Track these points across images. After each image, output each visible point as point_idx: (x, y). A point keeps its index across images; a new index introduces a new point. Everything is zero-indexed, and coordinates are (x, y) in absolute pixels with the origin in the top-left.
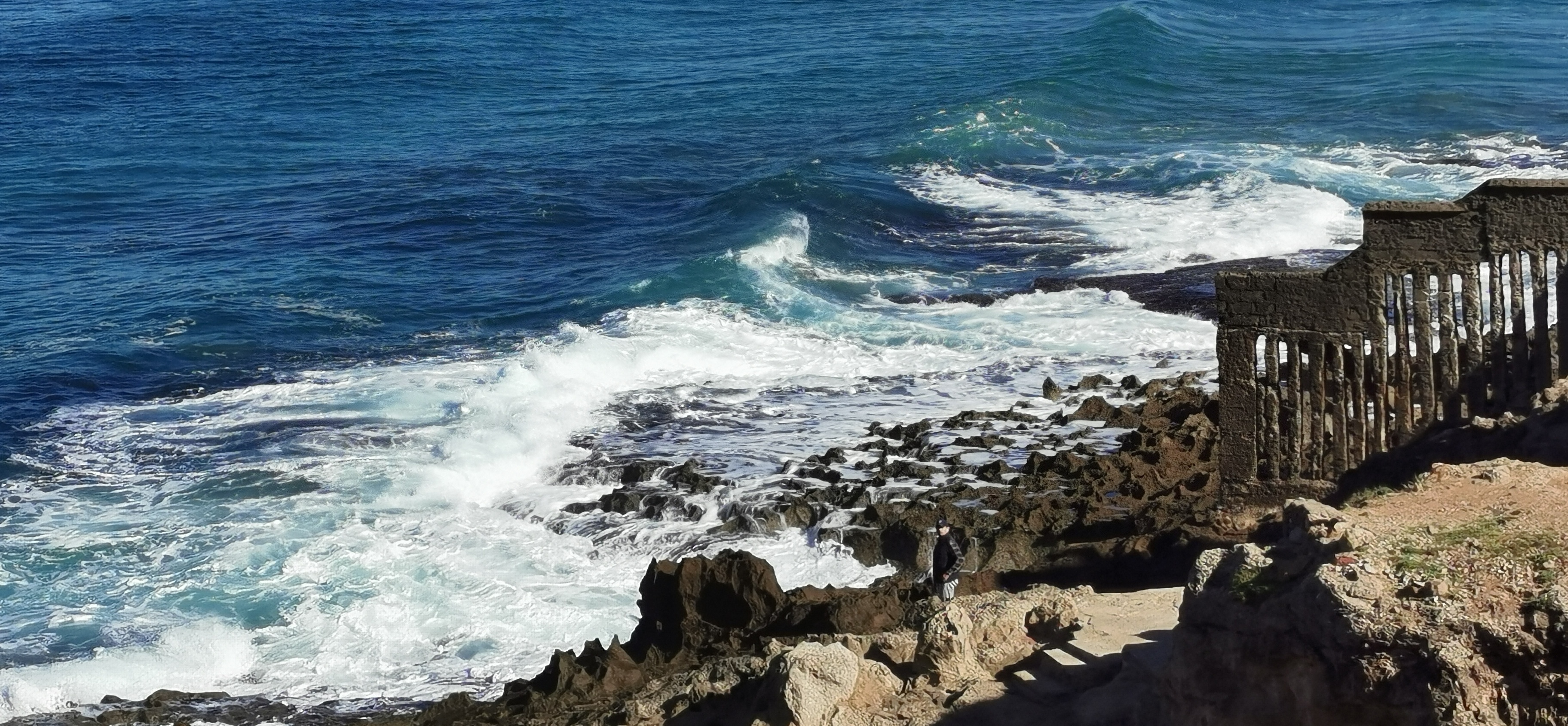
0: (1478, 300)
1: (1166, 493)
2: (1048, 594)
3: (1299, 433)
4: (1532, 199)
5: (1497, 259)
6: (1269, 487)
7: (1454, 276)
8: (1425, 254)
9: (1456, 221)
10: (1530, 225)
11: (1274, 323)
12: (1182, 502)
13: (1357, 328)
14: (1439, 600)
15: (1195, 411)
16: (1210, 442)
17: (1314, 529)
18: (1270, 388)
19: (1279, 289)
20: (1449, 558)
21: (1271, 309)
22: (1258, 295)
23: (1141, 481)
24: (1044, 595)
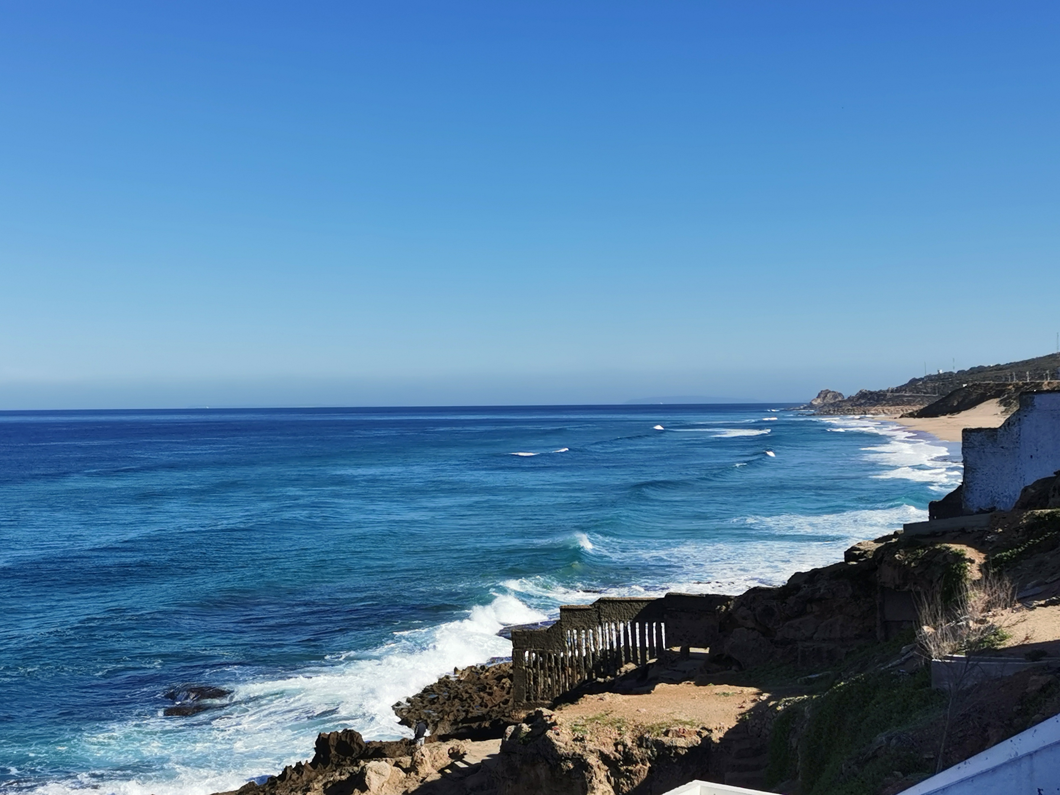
0: (598, 639)
1: (496, 706)
2: (456, 743)
3: (540, 685)
5: (604, 625)
6: (530, 703)
7: (590, 631)
8: (580, 623)
9: (590, 612)
10: (614, 613)
11: (531, 647)
12: (501, 709)
13: (558, 649)
14: (587, 742)
15: (505, 678)
16: (510, 688)
17: (545, 718)
18: (529, 669)
19: (532, 635)
20: (590, 728)
21: (530, 642)
22: (525, 638)
23: (487, 702)
24: (454, 743)
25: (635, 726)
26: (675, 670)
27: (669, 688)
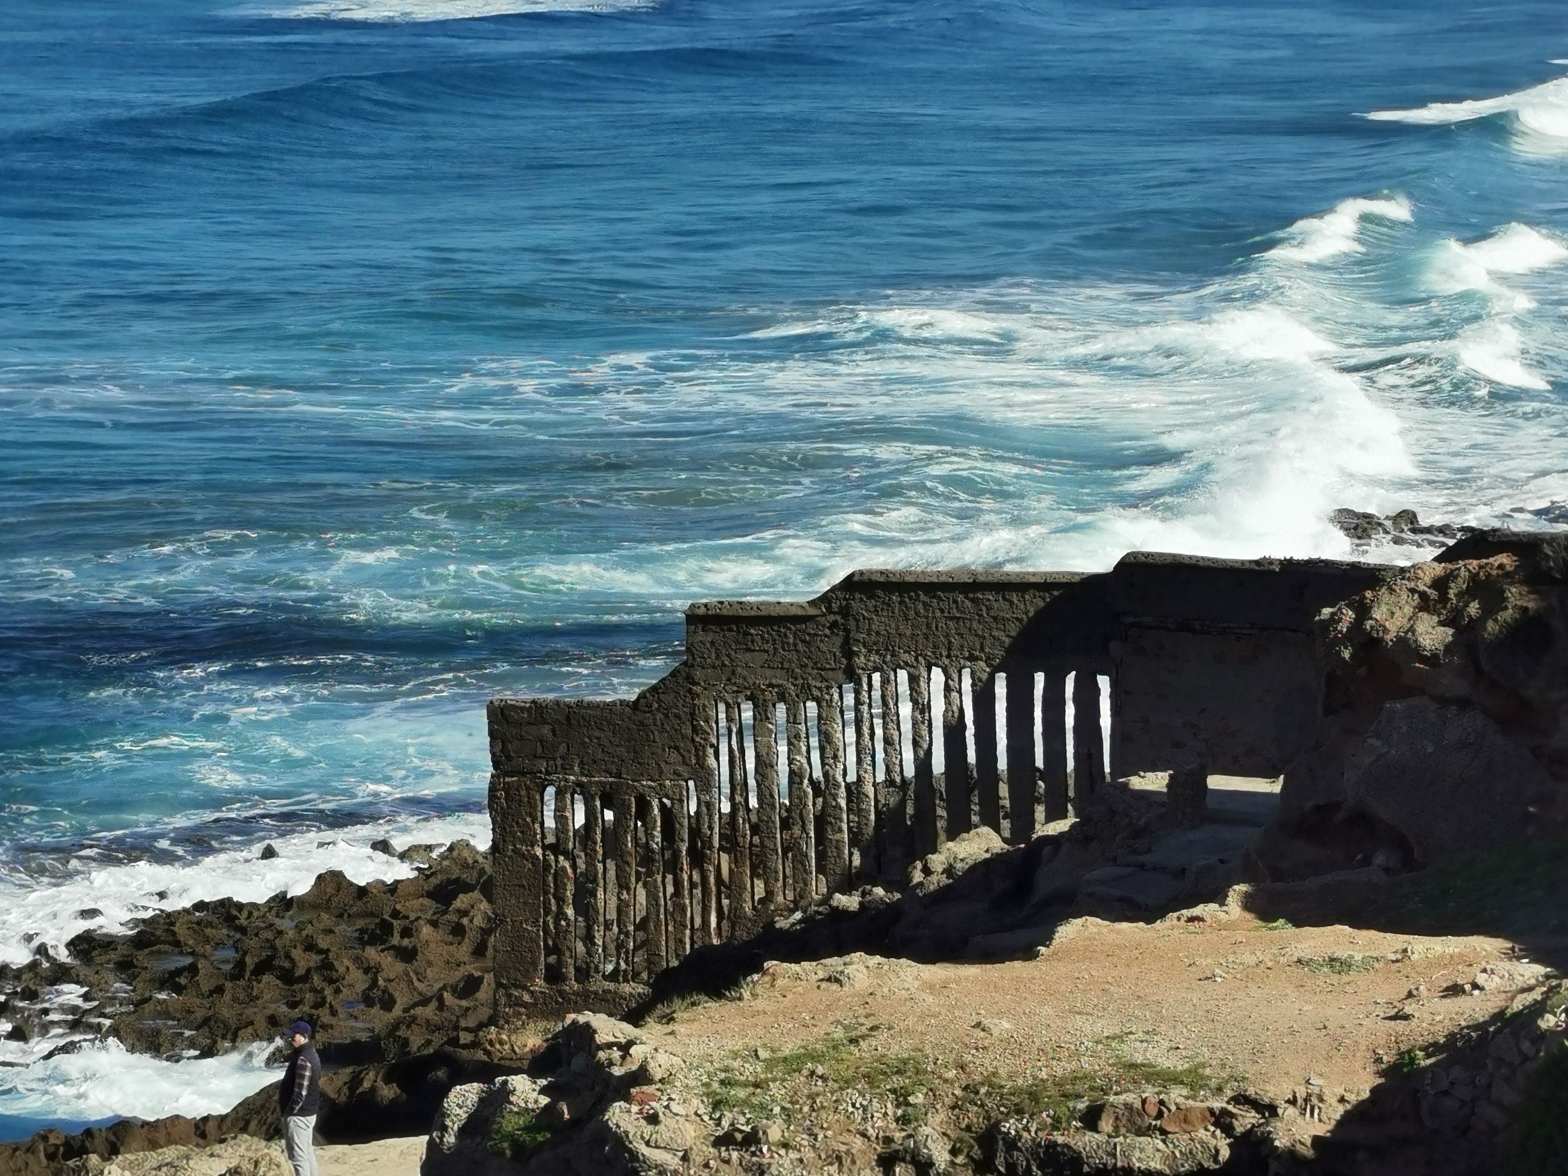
0: (840, 735)
1: (425, 1002)
2: (247, 1150)
3: (601, 919)
4: (910, 598)
5: (865, 680)
6: (561, 993)
7: (809, 704)
8: (768, 672)
9: (811, 628)
10: (908, 633)
11: (566, 769)
12: (446, 1014)
13: (679, 775)
14: (769, 1149)
15: (467, 888)
16: (486, 932)
17: (602, 1055)
18: (561, 858)
19: (573, 722)
20: (783, 1091)
21: (562, 749)
22: (546, 730)
23: (391, 987)
24: (242, 1151)
25: (966, 1088)
26: (1142, 866)
27: (1111, 938)
